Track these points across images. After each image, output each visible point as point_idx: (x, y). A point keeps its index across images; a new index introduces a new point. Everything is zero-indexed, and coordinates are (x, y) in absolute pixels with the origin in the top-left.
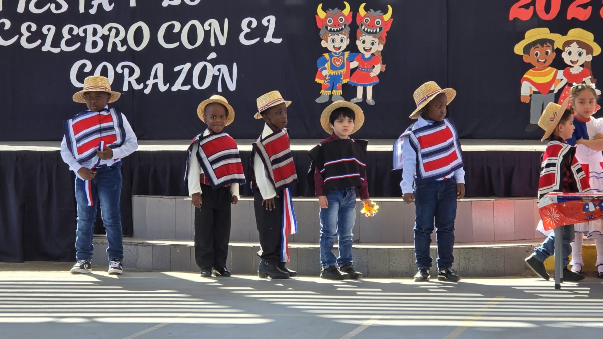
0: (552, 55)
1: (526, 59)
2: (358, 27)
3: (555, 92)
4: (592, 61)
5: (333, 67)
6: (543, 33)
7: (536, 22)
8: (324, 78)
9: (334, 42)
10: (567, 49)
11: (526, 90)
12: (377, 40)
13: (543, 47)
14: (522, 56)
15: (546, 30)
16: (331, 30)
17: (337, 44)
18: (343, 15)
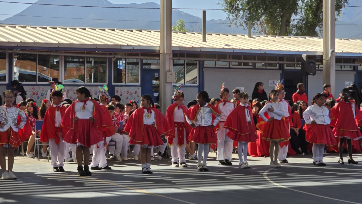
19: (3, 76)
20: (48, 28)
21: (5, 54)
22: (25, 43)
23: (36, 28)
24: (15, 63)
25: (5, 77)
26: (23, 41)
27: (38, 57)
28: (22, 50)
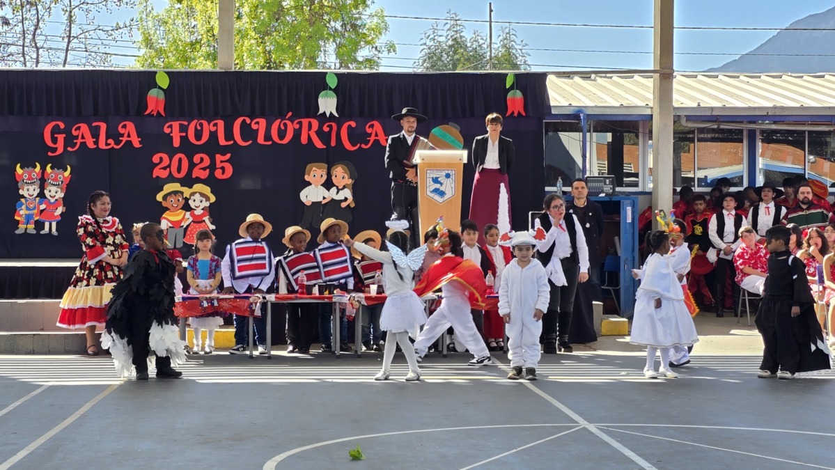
0: (182, 202)
1: (164, 204)
2: (46, 181)
3: (185, 227)
4: (209, 206)
5: (28, 209)
6: (176, 186)
7: (171, 179)
8: (21, 216)
9: (29, 191)
10: (192, 197)
11: (164, 225)
12: (59, 190)
13: (176, 195)
14: (161, 202)
15: (178, 185)
16: (26, 183)
17: (31, 193)
18: (35, 172)
19: (736, 177)
20: (827, 77)
21: (741, 131)
22: (783, 108)
23: (802, 77)
24: (760, 151)
25: (741, 178)
26: (778, 105)
27: (808, 137)
28: (775, 123)
